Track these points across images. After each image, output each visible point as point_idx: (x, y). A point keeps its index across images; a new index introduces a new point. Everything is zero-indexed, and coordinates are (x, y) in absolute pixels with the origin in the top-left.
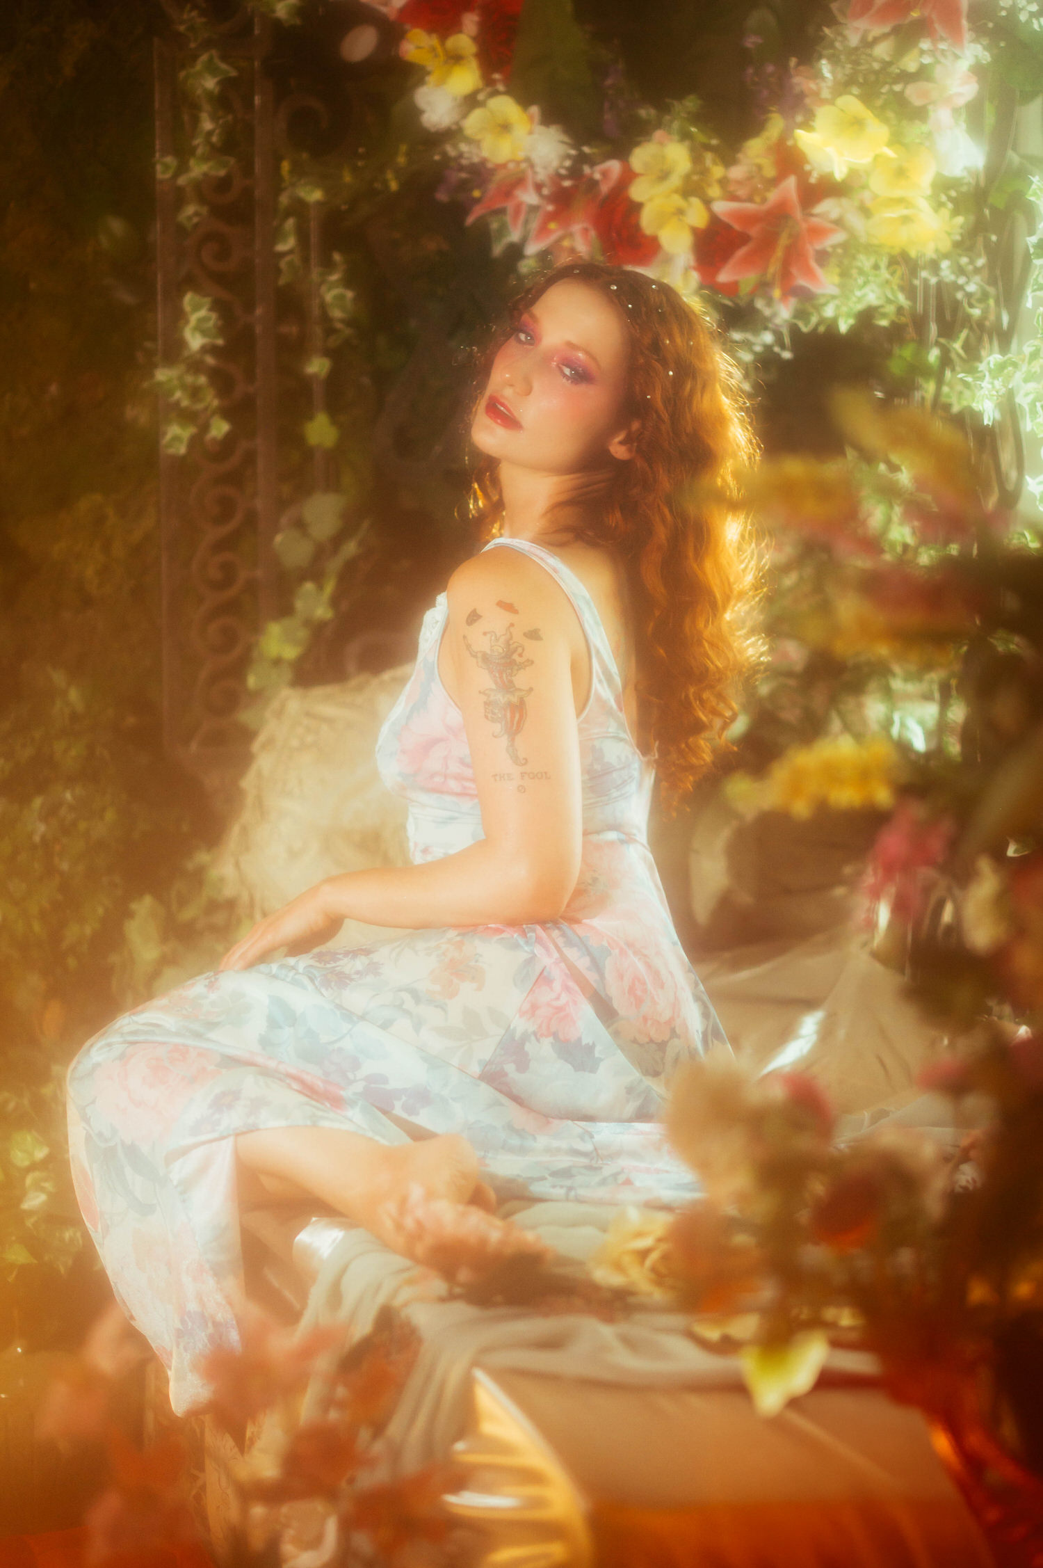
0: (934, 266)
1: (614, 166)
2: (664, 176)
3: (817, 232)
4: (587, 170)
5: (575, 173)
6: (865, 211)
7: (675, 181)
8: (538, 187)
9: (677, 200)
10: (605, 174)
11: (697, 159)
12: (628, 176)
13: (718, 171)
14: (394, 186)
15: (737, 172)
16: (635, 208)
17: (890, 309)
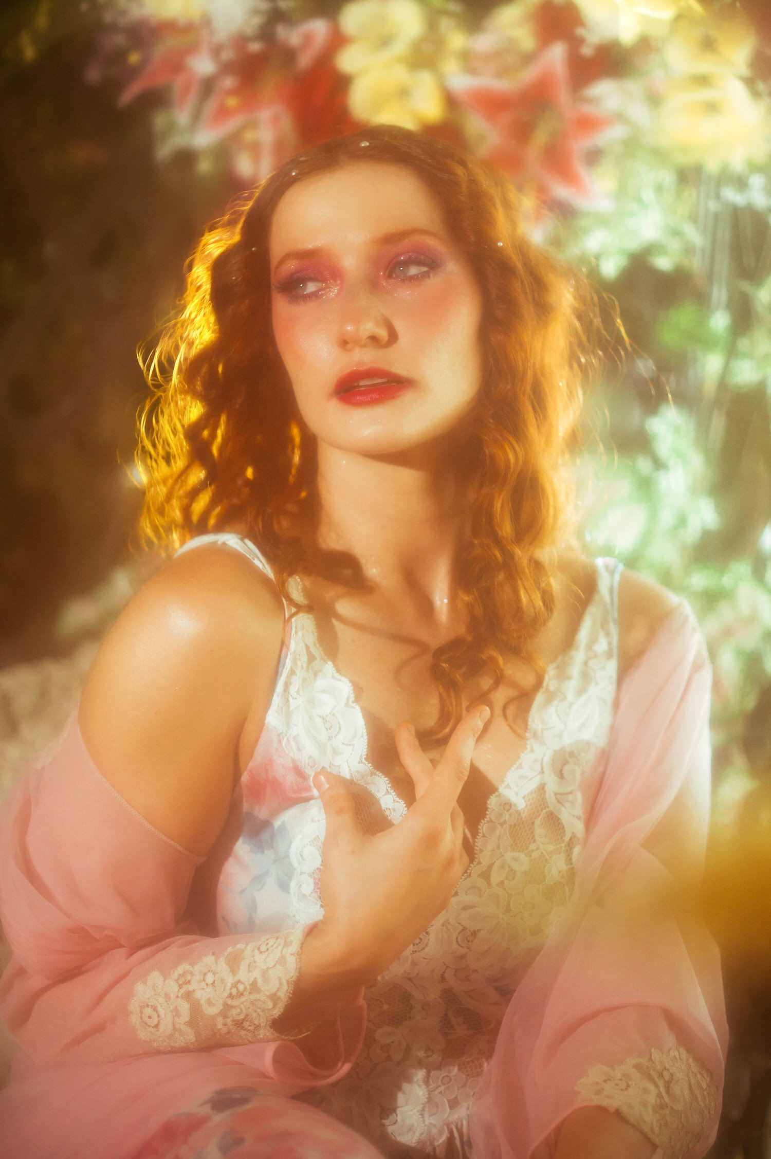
0: (741, 183)
1: (319, 28)
2: (385, 41)
3: (588, 124)
4: (282, 32)
5: (266, 33)
6: (654, 100)
7: (400, 47)
8: (216, 51)
9: (401, 75)
10: (308, 39)
11: (432, 25)
12: (338, 40)
13: (457, 40)
14: (29, 53)
15: (484, 42)
16: (342, 83)
17: (675, 245)
